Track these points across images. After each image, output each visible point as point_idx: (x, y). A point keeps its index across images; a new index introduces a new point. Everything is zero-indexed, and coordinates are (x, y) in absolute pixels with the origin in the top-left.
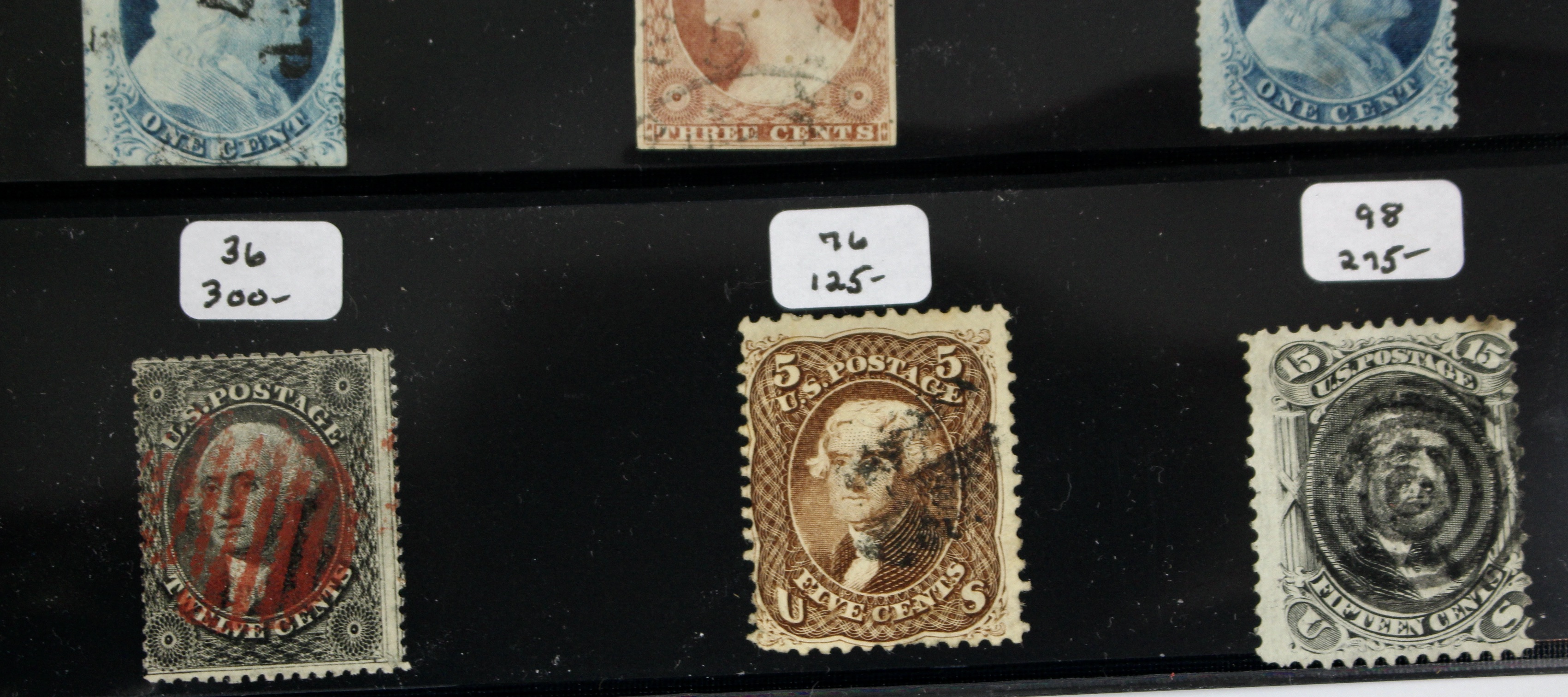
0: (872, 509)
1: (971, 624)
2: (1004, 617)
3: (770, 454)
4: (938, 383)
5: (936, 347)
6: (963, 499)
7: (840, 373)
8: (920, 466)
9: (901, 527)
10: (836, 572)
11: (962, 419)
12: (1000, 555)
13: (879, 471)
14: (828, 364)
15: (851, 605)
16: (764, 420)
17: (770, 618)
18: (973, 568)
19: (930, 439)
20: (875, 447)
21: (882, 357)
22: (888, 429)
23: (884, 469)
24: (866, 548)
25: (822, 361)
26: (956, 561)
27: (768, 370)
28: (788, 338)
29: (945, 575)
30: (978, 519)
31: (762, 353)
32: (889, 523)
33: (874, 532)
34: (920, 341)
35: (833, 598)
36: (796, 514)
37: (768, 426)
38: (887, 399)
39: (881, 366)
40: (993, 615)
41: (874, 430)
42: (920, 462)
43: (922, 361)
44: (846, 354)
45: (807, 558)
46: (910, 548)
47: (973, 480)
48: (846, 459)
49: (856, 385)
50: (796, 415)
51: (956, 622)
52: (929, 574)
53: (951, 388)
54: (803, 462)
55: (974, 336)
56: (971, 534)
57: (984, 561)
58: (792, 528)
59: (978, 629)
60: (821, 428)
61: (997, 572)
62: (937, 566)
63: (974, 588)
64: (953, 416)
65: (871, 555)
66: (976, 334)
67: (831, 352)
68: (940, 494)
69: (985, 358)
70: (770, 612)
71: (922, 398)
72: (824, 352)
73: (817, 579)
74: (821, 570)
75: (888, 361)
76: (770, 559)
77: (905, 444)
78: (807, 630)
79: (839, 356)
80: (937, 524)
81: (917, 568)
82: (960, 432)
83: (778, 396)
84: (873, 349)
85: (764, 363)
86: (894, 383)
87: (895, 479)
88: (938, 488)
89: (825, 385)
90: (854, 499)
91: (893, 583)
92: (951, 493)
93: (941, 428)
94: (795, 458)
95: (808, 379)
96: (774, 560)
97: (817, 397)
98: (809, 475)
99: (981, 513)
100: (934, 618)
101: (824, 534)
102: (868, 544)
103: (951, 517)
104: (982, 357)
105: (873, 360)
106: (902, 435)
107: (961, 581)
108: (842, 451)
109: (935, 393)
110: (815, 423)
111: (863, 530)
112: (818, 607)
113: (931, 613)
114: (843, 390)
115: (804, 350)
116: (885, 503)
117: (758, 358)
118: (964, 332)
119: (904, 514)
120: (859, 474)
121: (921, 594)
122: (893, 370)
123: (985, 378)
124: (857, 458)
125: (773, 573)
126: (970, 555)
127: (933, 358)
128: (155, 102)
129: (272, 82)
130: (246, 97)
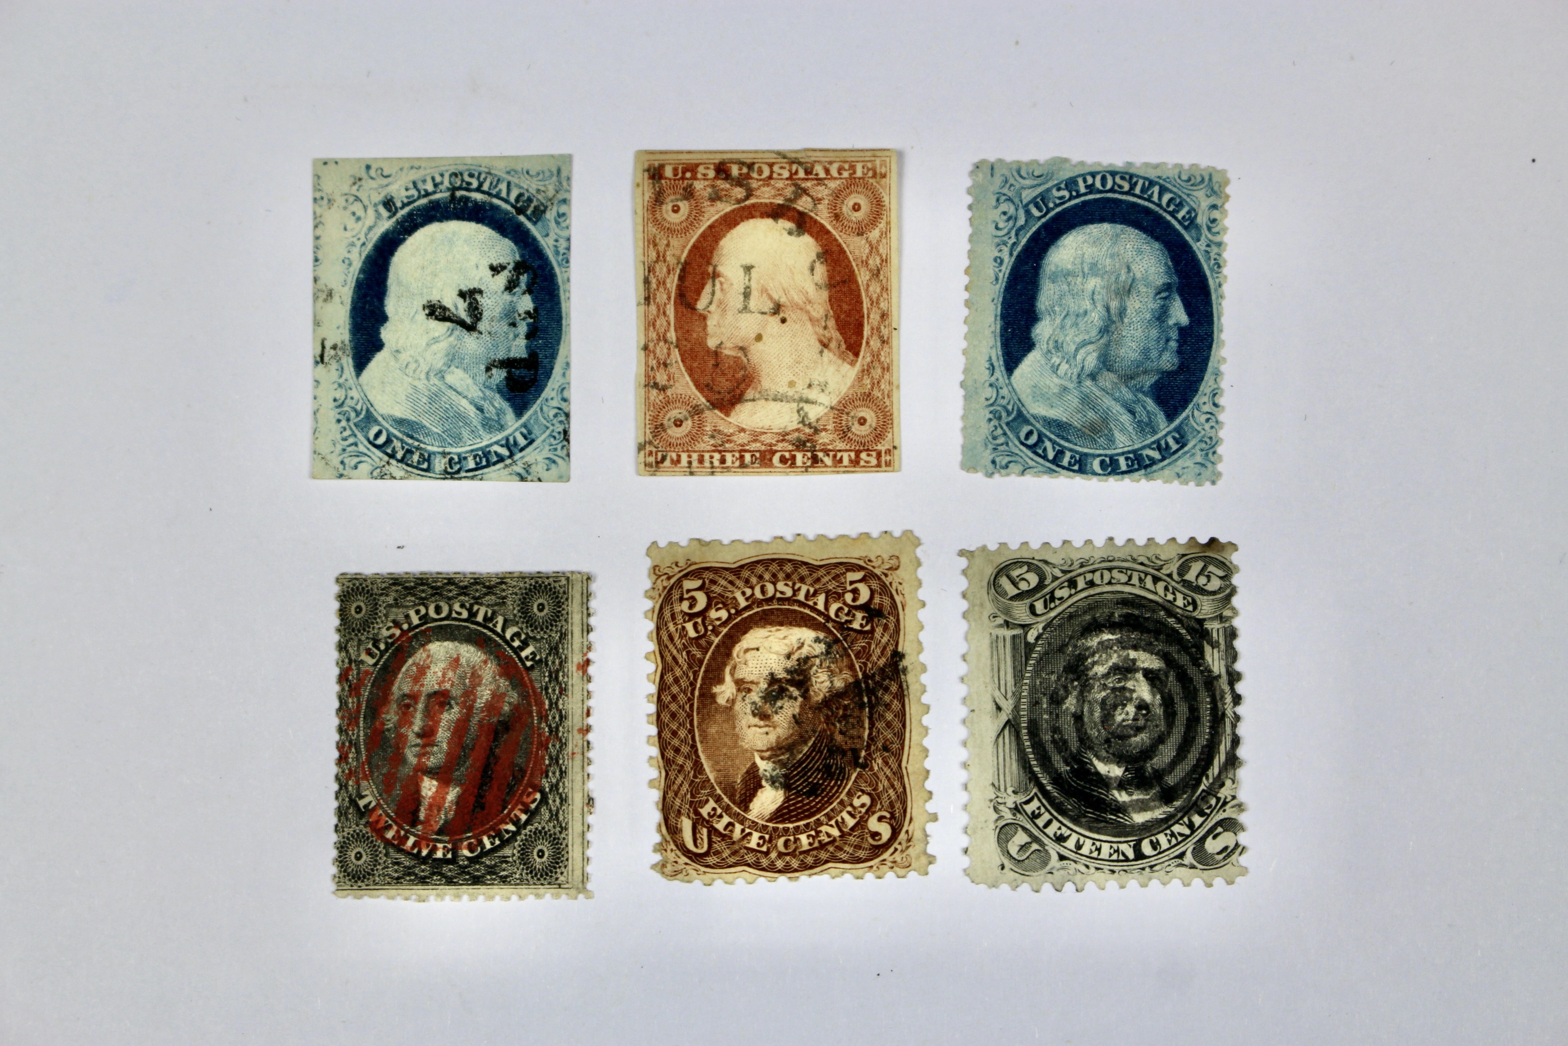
0: (779, 737)
1: (877, 856)
2: (910, 849)
3: (676, 681)
4: (846, 609)
5: (844, 573)
6: (871, 729)
7: (747, 599)
8: (827, 695)
9: (807, 756)
10: (741, 802)
11: (870, 647)
12: (907, 786)
13: (786, 699)
14: (736, 590)
15: (756, 835)
16: (671, 646)
17: (674, 848)
18: (879, 799)
19: (837, 667)
20: (782, 675)
21: (790, 583)
22: (795, 657)
23: (790, 697)
24: (772, 777)
25: (730, 587)
26: (863, 792)
27: (676, 596)
28: (696, 564)
29: (851, 805)
30: (886, 748)
31: (669, 578)
32: (795, 751)
33: (780, 761)
34: (829, 567)
35: (738, 827)
36: (702, 742)
37: (675, 652)
38: (794, 626)
39: (789, 593)
40: (899, 847)
41: (782, 658)
42: (827, 690)
43: (830, 588)
44: (754, 580)
45: (713, 787)
46: (816, 778)
47: (881, 709)
48: (753, 687)
49: (764, 611)
50: (703, 642)
51: (861, 854)
52: (835, 804)
53: (859, 615)
54: (710, 689)
55: (883, 563)
56: (878, 763)
57: (891, 791)
58: (698, 756)
59: (884, 860)
60: (729, 655)
61: (904, 803)
62: (843, 796)
63: (880, 819)
64: (861, 643)
65: (777, 784)
66: (886, 560)
67: (739, 578)
68: (847, 722)
69: (894, 585)
70: (674, 842)
71: (830, 625)
72: (732, 577)
73: (722, 809)
74: (726, 800)
75: (796, 587)
76: (676, 787)
77: (812, 671)
78: (711, 860)
79: (747, 581)
80: (844, 753)
81: (823, 798)
82: (868, 660)
83: (685, 622)
84: (781, 575)
85: (671, 588)
86: (802, 610)
87: (802, 707)
88: (845, 717)
89: (733, 611)
90: (760, 727)
91: (799, 814)
92: (858, 722)
93: (849, 656)
94: (701, 685)
95: (716, 605)
96: (679, 789)
97: (724, 624)
98: (716, 702)
99: (888, 743)
100: (839, 848)
101: (730, 763)
102: (774, 773)
103: (858, 746)
104: (891, 583)
105: (780, 586)
106: (810, 663)
107: (867, 812)
108: (750, 678)
109: (843, 621)
110: (722, 650)
111: (769, 759)
112: (723, 837)
113: (837, 844)
114: (750, 616)
115: (711, 576)
116: (791, 731)
117: (665, 584)
118: (873, 559)
119: (810, 744)
120: (766, 702)
121: (827, 824)
122: (801, 597)
123: (894, 605)
124: (764, 685)
125: (678, 802)
126: (877, 785)
127: (842, 585)
128: (382, 416)
129: (498, 396)
130: (472, 411)
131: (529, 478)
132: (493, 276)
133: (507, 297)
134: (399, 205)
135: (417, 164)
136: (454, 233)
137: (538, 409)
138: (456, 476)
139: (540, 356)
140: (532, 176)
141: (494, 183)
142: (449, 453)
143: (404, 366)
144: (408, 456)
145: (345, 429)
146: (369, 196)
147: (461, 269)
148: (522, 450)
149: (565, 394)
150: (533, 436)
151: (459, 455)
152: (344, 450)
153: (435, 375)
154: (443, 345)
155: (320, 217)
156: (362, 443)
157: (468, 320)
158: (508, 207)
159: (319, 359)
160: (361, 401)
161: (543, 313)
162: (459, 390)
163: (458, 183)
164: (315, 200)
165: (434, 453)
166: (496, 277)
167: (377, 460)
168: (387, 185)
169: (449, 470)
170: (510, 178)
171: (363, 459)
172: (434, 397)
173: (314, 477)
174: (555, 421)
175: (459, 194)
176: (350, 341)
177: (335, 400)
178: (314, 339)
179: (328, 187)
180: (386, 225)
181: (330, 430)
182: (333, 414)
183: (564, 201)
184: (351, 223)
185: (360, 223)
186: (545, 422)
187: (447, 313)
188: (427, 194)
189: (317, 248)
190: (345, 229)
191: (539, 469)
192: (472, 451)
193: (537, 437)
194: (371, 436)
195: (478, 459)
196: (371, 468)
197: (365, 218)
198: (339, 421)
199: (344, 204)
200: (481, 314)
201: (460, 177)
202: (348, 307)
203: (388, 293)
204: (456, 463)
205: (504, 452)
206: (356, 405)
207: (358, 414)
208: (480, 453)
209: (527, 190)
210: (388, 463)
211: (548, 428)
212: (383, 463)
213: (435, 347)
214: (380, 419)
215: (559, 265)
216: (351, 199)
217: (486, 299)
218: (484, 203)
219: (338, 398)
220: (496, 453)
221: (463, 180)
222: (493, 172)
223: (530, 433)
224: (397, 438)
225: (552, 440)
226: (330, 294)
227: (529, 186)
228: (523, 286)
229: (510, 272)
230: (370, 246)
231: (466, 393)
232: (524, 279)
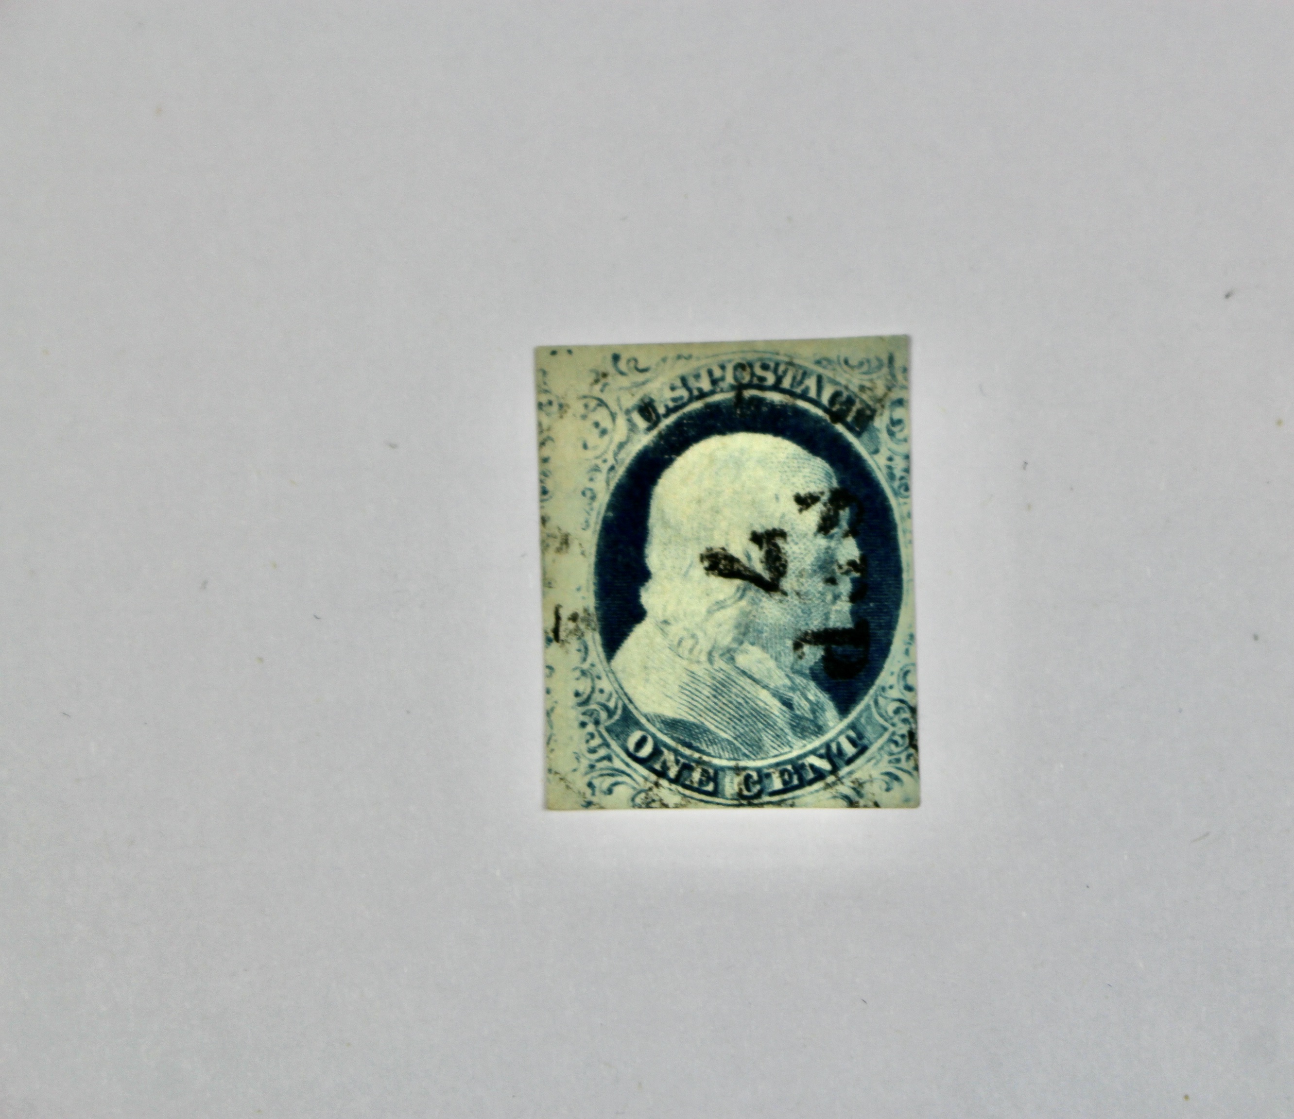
128: (646, 716)
129: (812, 684)
130: (775, 707)
131: (862, 802)
132: (801, 511)
133: (822, 542)
134: (661, 410)
135: (685, 352)
136: (742, 451)
137: (872, 703)
138: (756, 801)
139: (872, 625)
140: (852, 367)
141: (799, 378)
142: (745, 769)
143: (676, 643)
144: (685, 773)
145: (592, 736)
146: (618, 400)
147: (753, 503)
148: (850, 761)
149: (910, 680)
150: (865, 742)
151: (759, 771)
152: (592, 767)
153: (722, 655)
154: (731, 613)
155: (549, 429)
156: (618, 756)
157: (767, 576)
158: (819, 412)
159: (551, 635)
160: (615, 696)
161: (874, 563)
162: (757, 676)
163: (746, 378)
164: (540, 406)
165: (723, 769)
166: (805, 513)
167: (640, 780)
168: (644, 383)
169: (746, 793)
170: (820, 370)
171: (619, 779)
172: (720, 688)
173: (548, 806)
174: (896, 720)
175: (748, 393)
176: (597, 608)
177: (577, 694)
178: (544, 607)
179: (559, 386)
180: (644, 440)
181: (571, 738)
182: (575, 715)
183: (900, 402)
184: (593, 437)
185: (606, 438)
186: (881, 721)
187: (736, 566)
188: (702, 395)
189: (544, 475)
190: (585, 447)
191: (875, 789)
192: (777, 765)
193: (871, 743)
194: (631, 744)
195: (786, 777)
196: (631, 792)
197: (614, 430)
198: (583, 725)
199: (581, 410)
200: (785, 566)
201: (748, 369)
202: (592, 559)
203: (649, 539)
204: (755, 783)
205: (824, 765)
206: (608, 700)
207: (611, 713)
208: (789, 767)
209: (847, 388)
210: (657, 784)
211: (885, 729)
212: (649, 785)
213: (720, 615)
214: (643, 721)
215: (896, 494)
216: (593, 403)
217: (792, 544)
218: (784, 407)
219: (581, 690)
220: (812, 767)
221: (753, 374)
222: (797, 361)
223: (861, 736)
224: (669, 748)
225: (893, 747)
226: (566, 541)
227: (849, 381)
228: (844, 524)
229: (825, 505)
230: (621, 471)
231: (766, 681)
232: (845, 514)
